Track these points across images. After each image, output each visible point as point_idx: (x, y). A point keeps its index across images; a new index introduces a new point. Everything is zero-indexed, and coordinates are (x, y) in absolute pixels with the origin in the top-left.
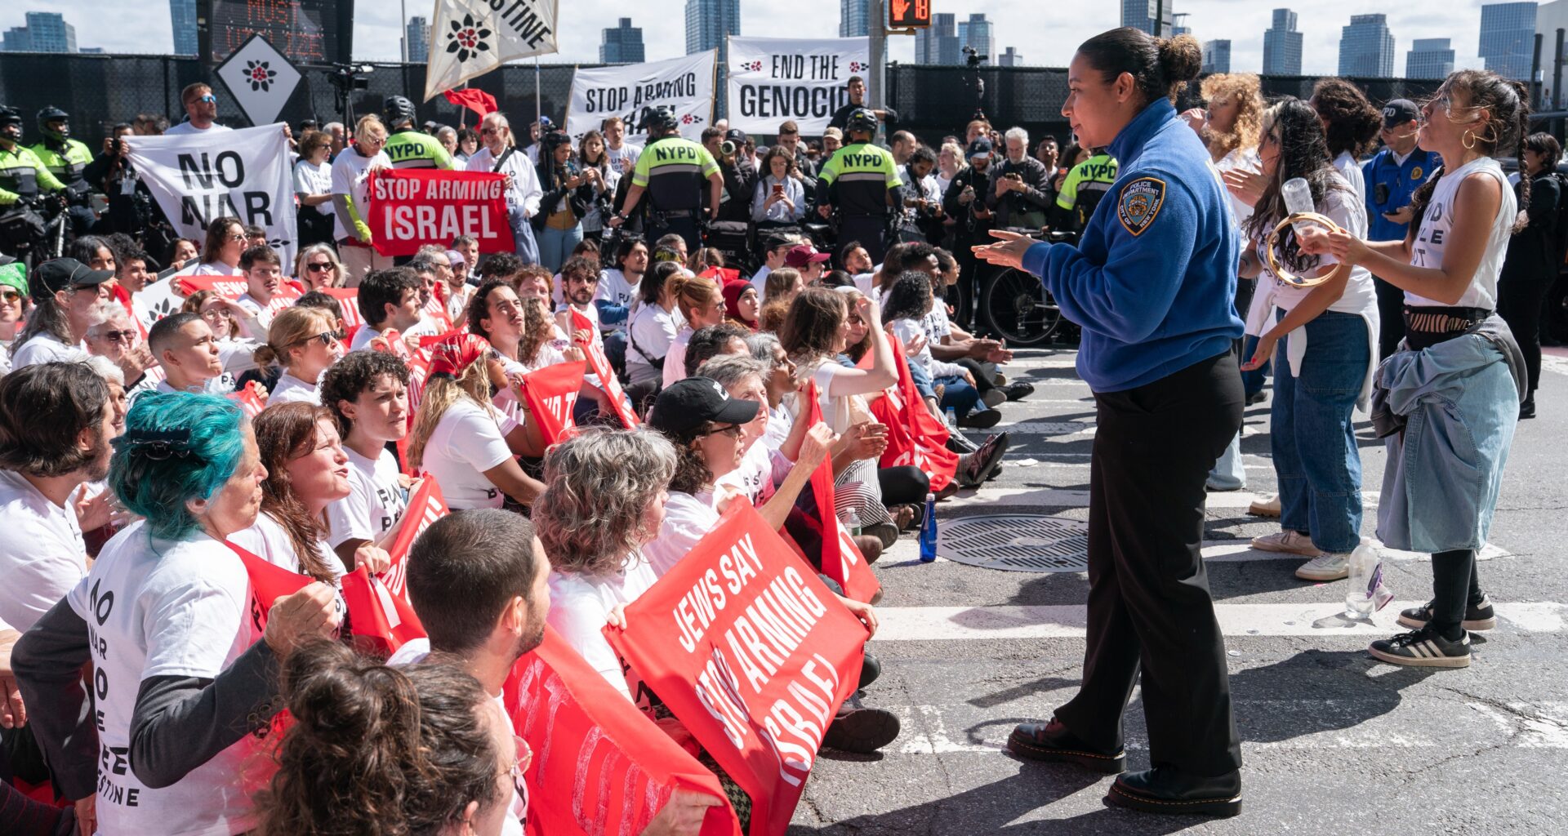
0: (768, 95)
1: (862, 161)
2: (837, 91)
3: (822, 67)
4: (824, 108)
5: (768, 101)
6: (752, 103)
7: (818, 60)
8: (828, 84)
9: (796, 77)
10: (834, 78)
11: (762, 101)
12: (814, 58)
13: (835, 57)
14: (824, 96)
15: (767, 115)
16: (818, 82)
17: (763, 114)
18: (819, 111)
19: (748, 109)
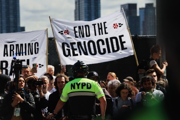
0: (75, 46)
1: (80, 86)
2: (109, 41)
3: (99, 29)
4: (104, 50)
5: (76, 49)
6: (69, 50)
7: (97, 26)
8: (103, 37)
9: (87, 36)
10: (106, 33)
11: (74, 50)
12: (94, 25)
13: (104, 23)
14: (103, 44)
15: (77, 55)
16: (99, 37)
17: (74, 55)
18: (102, 51)
19: (67, 54)
